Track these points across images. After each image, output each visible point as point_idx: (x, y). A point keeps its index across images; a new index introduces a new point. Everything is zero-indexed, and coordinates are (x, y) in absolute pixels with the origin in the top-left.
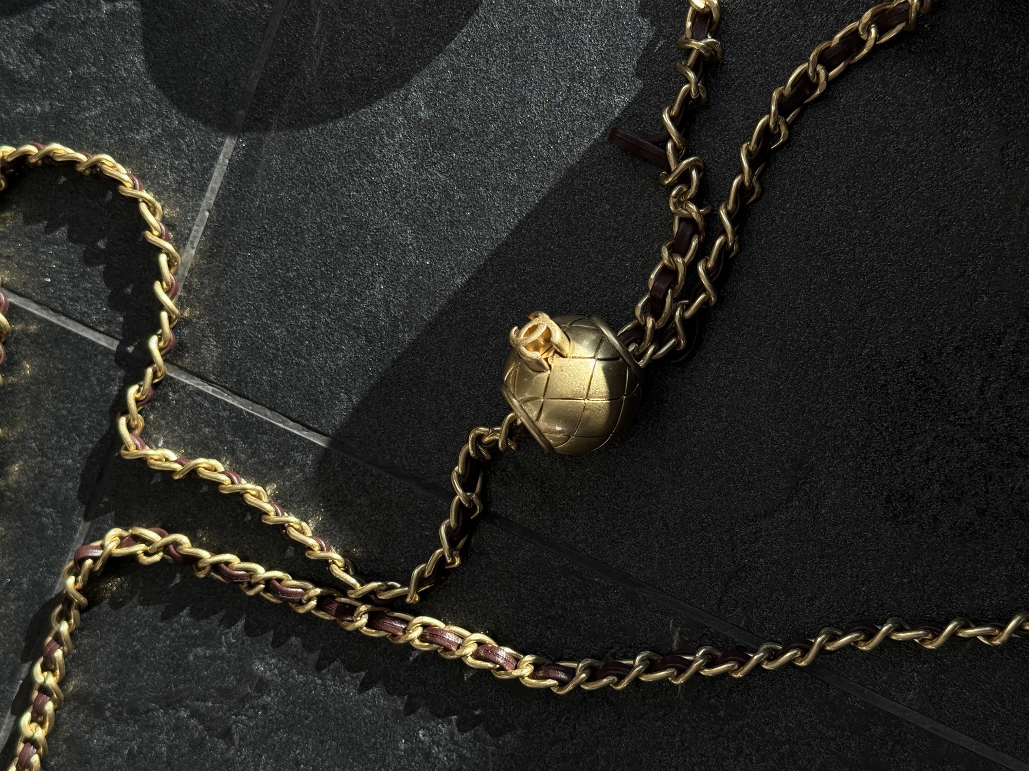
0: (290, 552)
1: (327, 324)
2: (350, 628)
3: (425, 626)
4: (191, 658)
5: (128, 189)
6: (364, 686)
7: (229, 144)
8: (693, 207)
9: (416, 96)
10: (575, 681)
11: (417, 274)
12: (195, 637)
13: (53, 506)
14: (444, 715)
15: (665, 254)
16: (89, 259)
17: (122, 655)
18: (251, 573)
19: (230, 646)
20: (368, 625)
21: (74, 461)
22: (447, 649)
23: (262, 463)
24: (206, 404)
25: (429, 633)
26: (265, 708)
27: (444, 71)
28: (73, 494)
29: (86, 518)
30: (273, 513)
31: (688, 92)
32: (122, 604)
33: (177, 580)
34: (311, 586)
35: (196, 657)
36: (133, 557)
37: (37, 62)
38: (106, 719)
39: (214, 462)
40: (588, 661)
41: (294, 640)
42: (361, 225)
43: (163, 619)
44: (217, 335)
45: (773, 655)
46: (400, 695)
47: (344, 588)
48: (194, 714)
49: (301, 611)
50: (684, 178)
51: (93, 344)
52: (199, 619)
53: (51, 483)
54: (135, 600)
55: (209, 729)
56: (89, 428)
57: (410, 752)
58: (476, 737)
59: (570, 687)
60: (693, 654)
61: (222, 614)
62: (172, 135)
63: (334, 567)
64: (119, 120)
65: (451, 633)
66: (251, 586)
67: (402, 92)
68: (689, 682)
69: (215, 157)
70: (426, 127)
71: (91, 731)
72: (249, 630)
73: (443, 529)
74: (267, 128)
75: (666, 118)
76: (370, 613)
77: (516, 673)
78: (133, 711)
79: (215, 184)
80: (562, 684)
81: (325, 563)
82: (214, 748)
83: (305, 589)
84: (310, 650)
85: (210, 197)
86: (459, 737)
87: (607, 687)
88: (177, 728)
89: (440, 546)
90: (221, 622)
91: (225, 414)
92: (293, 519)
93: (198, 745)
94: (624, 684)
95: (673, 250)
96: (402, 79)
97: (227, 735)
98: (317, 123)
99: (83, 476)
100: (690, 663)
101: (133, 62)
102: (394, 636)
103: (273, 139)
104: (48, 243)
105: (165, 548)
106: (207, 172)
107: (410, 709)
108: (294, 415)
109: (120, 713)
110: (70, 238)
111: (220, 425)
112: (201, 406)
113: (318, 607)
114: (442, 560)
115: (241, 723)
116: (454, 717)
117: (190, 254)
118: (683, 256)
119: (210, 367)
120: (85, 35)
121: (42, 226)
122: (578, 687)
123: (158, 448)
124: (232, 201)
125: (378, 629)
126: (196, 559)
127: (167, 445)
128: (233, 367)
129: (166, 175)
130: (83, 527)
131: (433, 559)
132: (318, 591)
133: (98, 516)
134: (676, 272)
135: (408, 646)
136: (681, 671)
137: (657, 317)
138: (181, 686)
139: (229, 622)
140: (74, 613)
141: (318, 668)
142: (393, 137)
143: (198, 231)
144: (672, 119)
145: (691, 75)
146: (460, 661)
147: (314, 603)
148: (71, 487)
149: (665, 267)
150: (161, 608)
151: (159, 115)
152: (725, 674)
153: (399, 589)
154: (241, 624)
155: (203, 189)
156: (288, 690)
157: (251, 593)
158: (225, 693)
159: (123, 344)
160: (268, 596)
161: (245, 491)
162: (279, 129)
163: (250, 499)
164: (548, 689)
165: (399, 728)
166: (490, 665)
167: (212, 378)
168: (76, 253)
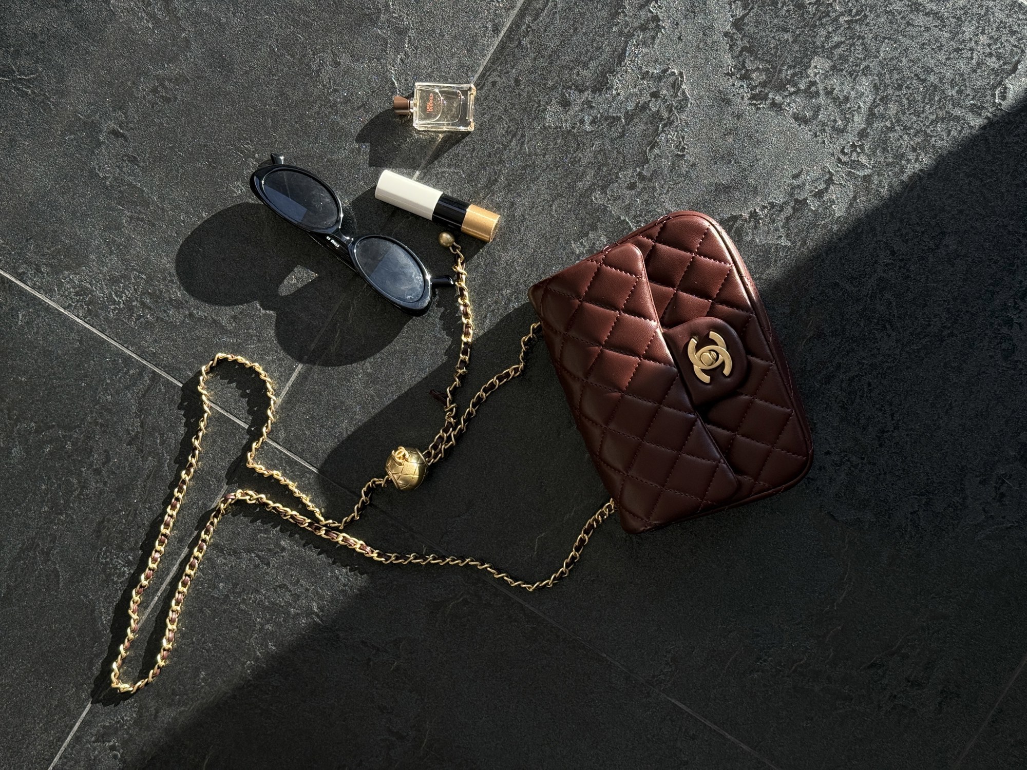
0: (300, 506)
1: (325, 433)
2: (319, 534)
3: (344, 537)
4: (259, 537)
5: (262, 377)
6: (319, 554)
7: (300, 366)
8: (452, 419)
9: (367, 364)
10: (391, 560)
11: (359, 422)
12: (261, 530)
13: (215, 478)
14: (345, 566)
15: (441, 431)
16: (243, 395)
17: (234, 533)
18: (286, 512)
19: (274, 534)
20: (325, 534)
21: (226, 464)
22: (350, 545)
23: (295, 475)
24: (278, 452)
25: (345, 539)
26: (283, 557)
27: (379, 358)
28: (224, 476)
29: (227, 484)
30: (298, 493)
31: (456, 384)
32: (236, 516)
33: (258, 510)
34: (306, 519)
35: (261, 536)
36: (245, 500)
37: (234, 325)
38: (224, 554)
39: (278, 472)
40: (396, 554)
41: (297, 536)
42: (342, 403)
43: (251, 522)
44: (285, 430)
45: (453, 560)
46: (331, 558)
47: (318, 521)
48: (257, 556)
49: (302, 526)
50: (451, 410)
51: (239, 425)
52: (264, 524)
53: (215, 470)
54: (241, 515)
55: (262, 561)
56: (233, 453)
57: (332, 577)
58: (355, 574)
59: (389, 562)
60: (429, 556)
61: (272, 523)
62: (279, 360)
63: (316, 514)
64: (261, 351)
65: (352, 540)
66: (285, 516)
67: (363, 362)
68: (426, 564)
69: (294, 370)
70: (369, 375)
71: (218, 557)
72: (281, 530)
73: (356, 507)
74: (315, 364)
75: (448, 390)
76: (326, 530)
77: (372, 555)
78: (235, 552)
79: (293, 379)
80: (387, 560)
81: (313, 512)
82: (263, 568)
83: (304, 520)
84: (302, 539)
85: (290, 383)
86: (349, 574)
87: (401, 563)
88: (250, 560)
89: (354, 512)
90: (272, 526)
91: (284, 457)
92: (304, 496)
93: (257, 566)
94: (406, 563)
95: (443, 431)
96: (364, 358)
97: (268, 564)
98: (332, 366)
99: (228, 469)
100: (428, 558)
101: (270, 332)
102: (333, 539)
103: (316, 368)
104: (227, 387)
105: (257, 499)
106: (291, 374)
107: (334, 563)
108: (308, 461)
109: (230, 552)
110: (236, 387)
111: (282, 460)
112: (276, 453)
113: (308, 526)
114: (354, 517)
115: (274, 561)
116: (348, 567)
117: (279, 401)
118: (446, 433)
119: (281, 440)
120: (253, 319)
121: (226, 381)
122: (391, 562)
123: (258, 464)
124: (298, 386)
125: (328, 536)
126: (267, 504)
127: (261, 464)
128: (289, 441)
129: (275, 372)
130: (225, 487)
131: (351, 517)
132: (309, 521)
133: (231, 484)
134: (443, 438)
135: (337, 542)
136: (424, 561)
137: (435, 450)
138: (254, 546)
139: (275, 526)
140: (220, 516)
141: (304, 546)
142: (357, 376)
143: (284, 393)
144: (450, 391)
145: (457, 380)
146: (354, 550)
147: (307, 524)
148: (223, 473)
149: (440, 436)
150: (250, 519)
151: (276, 352)
152: (438, 563)
153: (337, 524)
154: (279, 528)
155: (288, 380)
156: (292, 552)
157: (285, 518)
158: (270, 550)
159: (250, 427)
160: (291, 520)
161: (289, 484)
162: (319, 365)
163: (290, 487)
164: (381, 561)
165: (329, 569)
166: (364, 552)
167: (281, 444)
168: (238, 393)
